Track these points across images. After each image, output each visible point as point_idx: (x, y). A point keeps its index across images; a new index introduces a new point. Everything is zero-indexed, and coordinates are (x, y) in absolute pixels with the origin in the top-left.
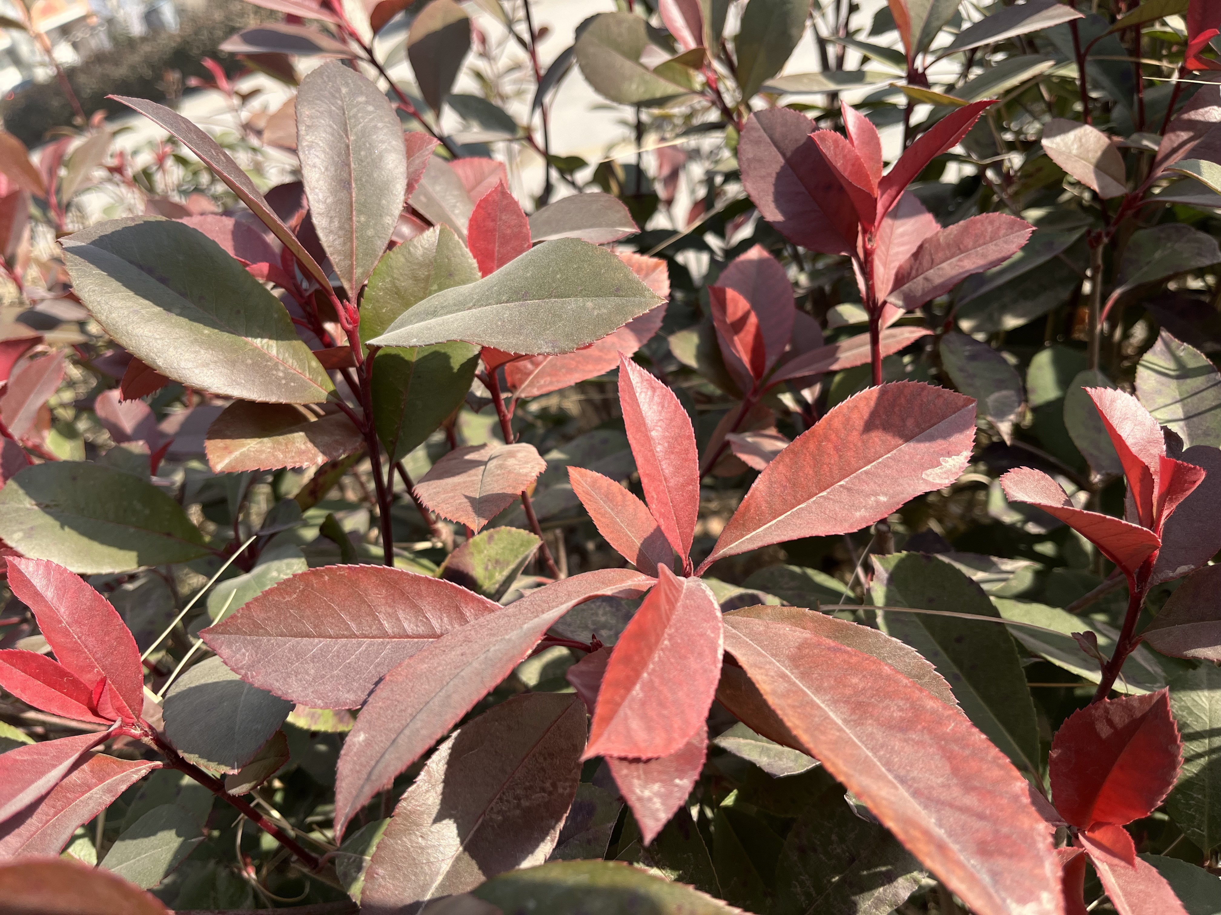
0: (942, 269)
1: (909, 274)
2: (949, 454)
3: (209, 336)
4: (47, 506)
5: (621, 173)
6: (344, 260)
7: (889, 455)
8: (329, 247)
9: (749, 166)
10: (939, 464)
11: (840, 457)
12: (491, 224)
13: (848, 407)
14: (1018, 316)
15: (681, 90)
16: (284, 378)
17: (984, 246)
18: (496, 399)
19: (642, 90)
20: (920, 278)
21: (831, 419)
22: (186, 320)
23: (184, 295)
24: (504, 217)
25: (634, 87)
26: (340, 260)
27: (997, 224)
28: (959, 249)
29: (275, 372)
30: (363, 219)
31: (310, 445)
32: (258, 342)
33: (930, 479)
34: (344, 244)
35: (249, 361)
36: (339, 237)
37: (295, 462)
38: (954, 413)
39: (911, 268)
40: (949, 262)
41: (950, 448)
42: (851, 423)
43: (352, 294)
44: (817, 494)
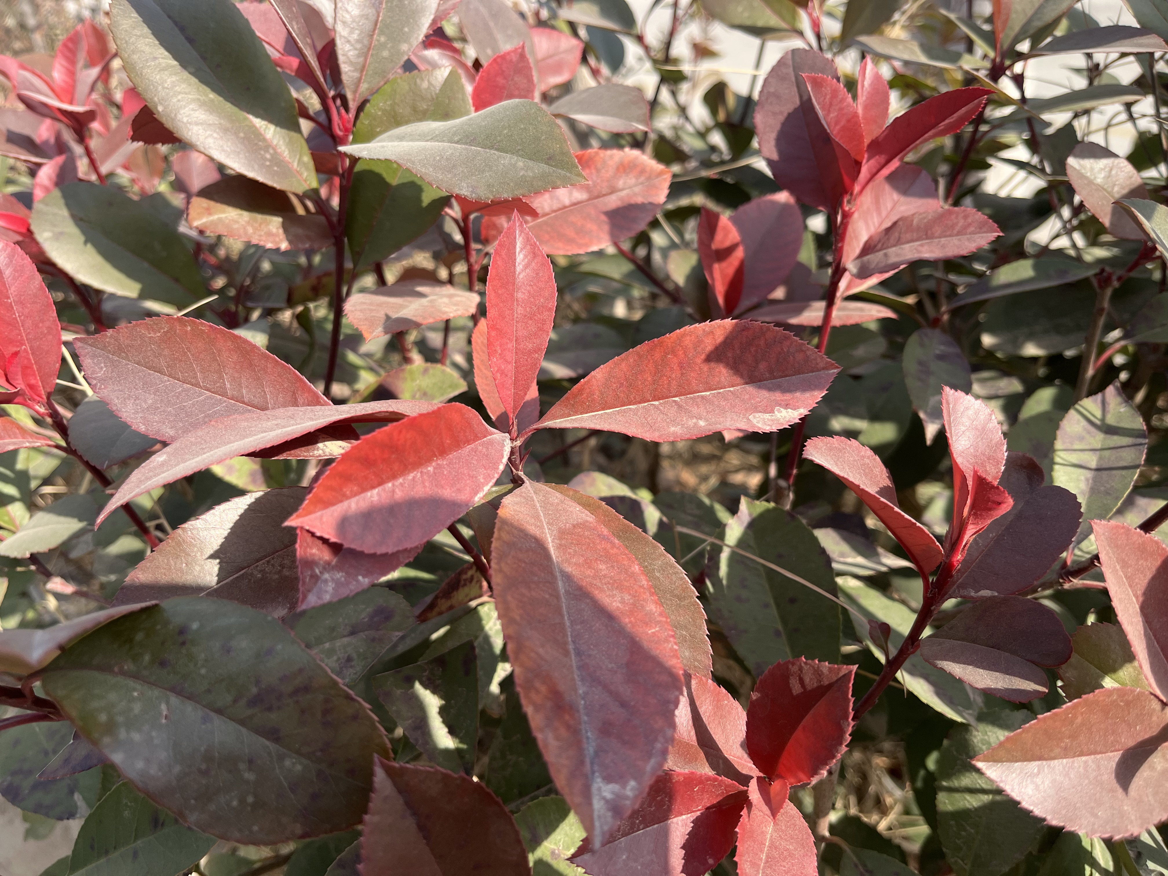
0: (902, 249)
1: (875, 246)
2: (787, 406)
3: (212, 101)
4: (81, 220)
5: (731, 101)
6: (353, 71)
7: (732, 389)
8: (343, 55)
9: (767, 99)
10: (772, 411)
11: (682, 374)
12: (501, 81)
13: (704, 330)
14: (1040, 346)
15: (783, 25)
16: (270, 161)
17: (948, 239)
18: (467, 247)
19: (746, 15)
20: (881, 253)
21: (684, 335)
22: (196, 81)
23: (204, 58)
24: (516, 79)
25: (740, 9)
26: (350, 71)
27: (970, 220)
28: (926, 234)
29: (262, 152)
30: (383, 39)
31: (281, 231)
32: (258, 123)
33: (755, 421)
34: (358, 56)
35: (242, 135)
36: (356, 49)
37: (260, 240)
38: (813, 372)
39: (879, 241)
40: (912, 244)
41: (791, 402)
42: (702, 346)
43: (353, 106)
44: (649, 401)
